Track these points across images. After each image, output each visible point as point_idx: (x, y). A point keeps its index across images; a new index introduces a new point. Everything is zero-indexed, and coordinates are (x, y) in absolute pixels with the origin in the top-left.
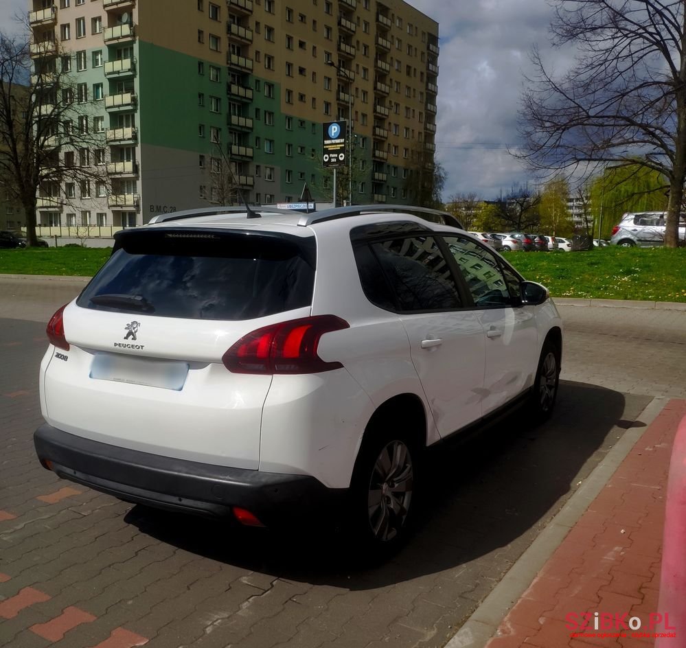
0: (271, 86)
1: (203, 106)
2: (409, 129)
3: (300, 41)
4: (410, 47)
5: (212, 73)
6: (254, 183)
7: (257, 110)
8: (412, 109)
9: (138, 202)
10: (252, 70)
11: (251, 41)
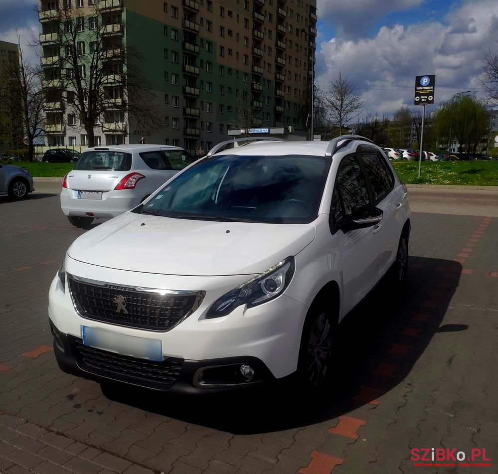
0: (210, 43)
1: (167, 58)
2: (297, 75)
3: (229, 11)
4: (298, 15)
5: (173, 33)
6: (200, 114)
7: (202, 61)
8: (299, 60)
9: (126, 128)
10: (198, 32)
11: (198, 11)
